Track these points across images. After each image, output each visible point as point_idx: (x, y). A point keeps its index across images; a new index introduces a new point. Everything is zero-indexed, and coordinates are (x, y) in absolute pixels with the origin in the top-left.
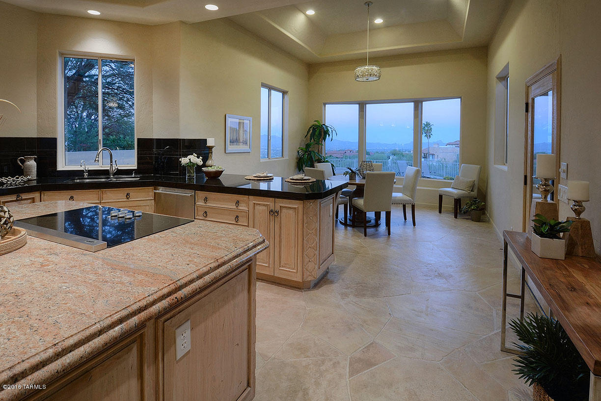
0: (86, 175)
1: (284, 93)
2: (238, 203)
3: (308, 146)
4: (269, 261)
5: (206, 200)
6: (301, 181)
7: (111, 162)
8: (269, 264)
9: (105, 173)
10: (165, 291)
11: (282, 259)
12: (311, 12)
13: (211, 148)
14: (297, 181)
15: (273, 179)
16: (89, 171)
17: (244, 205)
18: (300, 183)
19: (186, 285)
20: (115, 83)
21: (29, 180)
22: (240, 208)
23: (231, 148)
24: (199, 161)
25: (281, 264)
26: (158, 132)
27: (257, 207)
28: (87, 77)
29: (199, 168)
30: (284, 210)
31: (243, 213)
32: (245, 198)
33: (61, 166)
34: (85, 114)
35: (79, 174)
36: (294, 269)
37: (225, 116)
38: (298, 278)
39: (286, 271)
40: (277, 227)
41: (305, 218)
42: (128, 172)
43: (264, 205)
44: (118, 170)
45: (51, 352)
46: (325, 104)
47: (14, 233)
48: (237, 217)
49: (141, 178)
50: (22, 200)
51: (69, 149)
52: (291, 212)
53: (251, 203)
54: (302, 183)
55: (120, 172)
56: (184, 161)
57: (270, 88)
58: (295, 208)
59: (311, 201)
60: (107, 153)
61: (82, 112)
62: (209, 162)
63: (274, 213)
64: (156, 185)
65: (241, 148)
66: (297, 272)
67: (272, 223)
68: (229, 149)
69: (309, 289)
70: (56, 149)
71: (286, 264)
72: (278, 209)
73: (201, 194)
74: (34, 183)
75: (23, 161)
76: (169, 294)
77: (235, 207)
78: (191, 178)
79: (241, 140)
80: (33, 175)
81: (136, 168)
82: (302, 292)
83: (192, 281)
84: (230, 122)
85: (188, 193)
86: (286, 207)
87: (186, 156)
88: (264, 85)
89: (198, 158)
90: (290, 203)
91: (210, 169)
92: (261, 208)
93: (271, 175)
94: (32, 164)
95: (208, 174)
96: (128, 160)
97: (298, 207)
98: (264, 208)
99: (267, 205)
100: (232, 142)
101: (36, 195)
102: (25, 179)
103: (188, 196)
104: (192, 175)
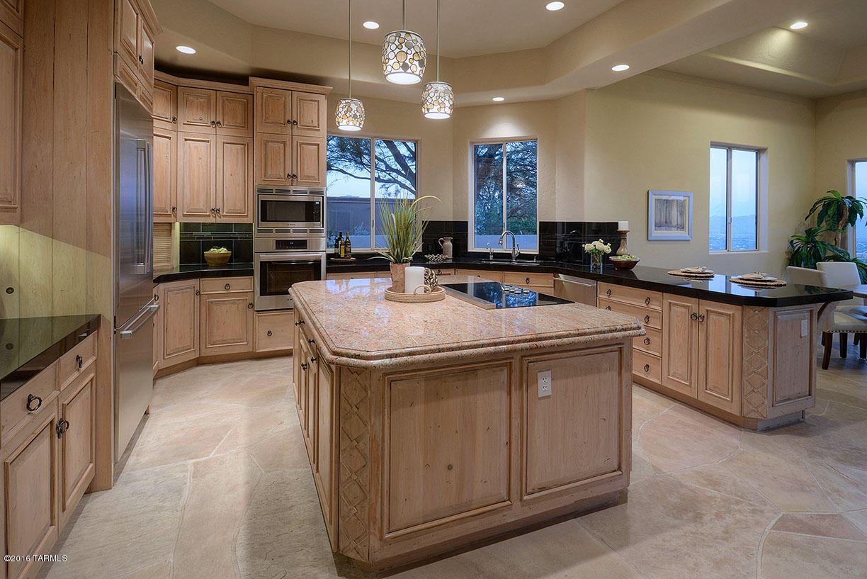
0: (491, 257)
1: (759, 151)
2: (648, 300)
3: (810, 233)
4: (691, 378)
5: (609, 292)
6: (755, 283)
7: (514, 246)
8: (691, 383)
9: (508, 256)
10: (528, 337)
11: (709, 380)
12: (800, 25)
13: (624, 233)
14: (748, 282)
15: (713, 277)
16: (494, 254)
17: (657, 303)
18: (752, 284)
19: (545, 339)
20: (527, 158)
21: (447, 259)
22: (652, 307)
23: (656, 234)
24: (607, 249)
25: (708, 387)
26: (560, 215)
27: (674, 308)
28: (498, 155)
29: (606, 257)
30: (712, 316)
31: (656, 314)
32: (657, 295)
33: (471, 248)
34: (497, 194)
35: (486, 255)
36: (727, 396)
37: (648, 192)
38: (734, 410)
39: (716, 396)
40: (702, 336)
41: (745, 330)
42: (530, 257)
43: (683, 306)
44: (520, 254)
45: (456, 345)
46: (853, 163)
47: (438, 290)
48: (648, 317)
49: (541, 264)
50: (441, 274)
51: (480, 232)
52: (723, 319)
53: (666, 303)
54: (756, 285)
55: (522, 257)
56: (588, 247)
57: (729, 148)
58: (729, 315)
59: (757, 308)
60: (510, 237)
61: (494, 192)
62: (621, 250)
63: (695, 317)
64: (556, 271)
65: (674, 233)
66: (732, 402)
67: (695, 331)
68: (653, 235)
69: (754, 430)
70: (467, 231)
71: (714, 387)
72: (703, 312)
73: (604, 286)
74: (451, 261)
75: (442, 242)
76: (531, 340)
77: (645, 305)
78: (597, 268)
79: (674, 223)
80: (449, 254)
81: (537, 253)
82: (741, 430)
83: (551, 338)
84: (657, 200)
85: (589, 284)
86: (716, 312)
87: (590, 242)
88: (715, 145)
89: (606, 244)
90: (721, 307)
91: (619, 258)
92: (680, 309)
93: (709, 271)
94: (448, 244)
95: (618, 263)
96: (530, 245)
97: (733, 314)
98: (684, 310)
99: (687, 306)
100: (658, 225)
101: (451, 271)
102: (444, 257)
103: (588, 287)
104: (598, 264)
